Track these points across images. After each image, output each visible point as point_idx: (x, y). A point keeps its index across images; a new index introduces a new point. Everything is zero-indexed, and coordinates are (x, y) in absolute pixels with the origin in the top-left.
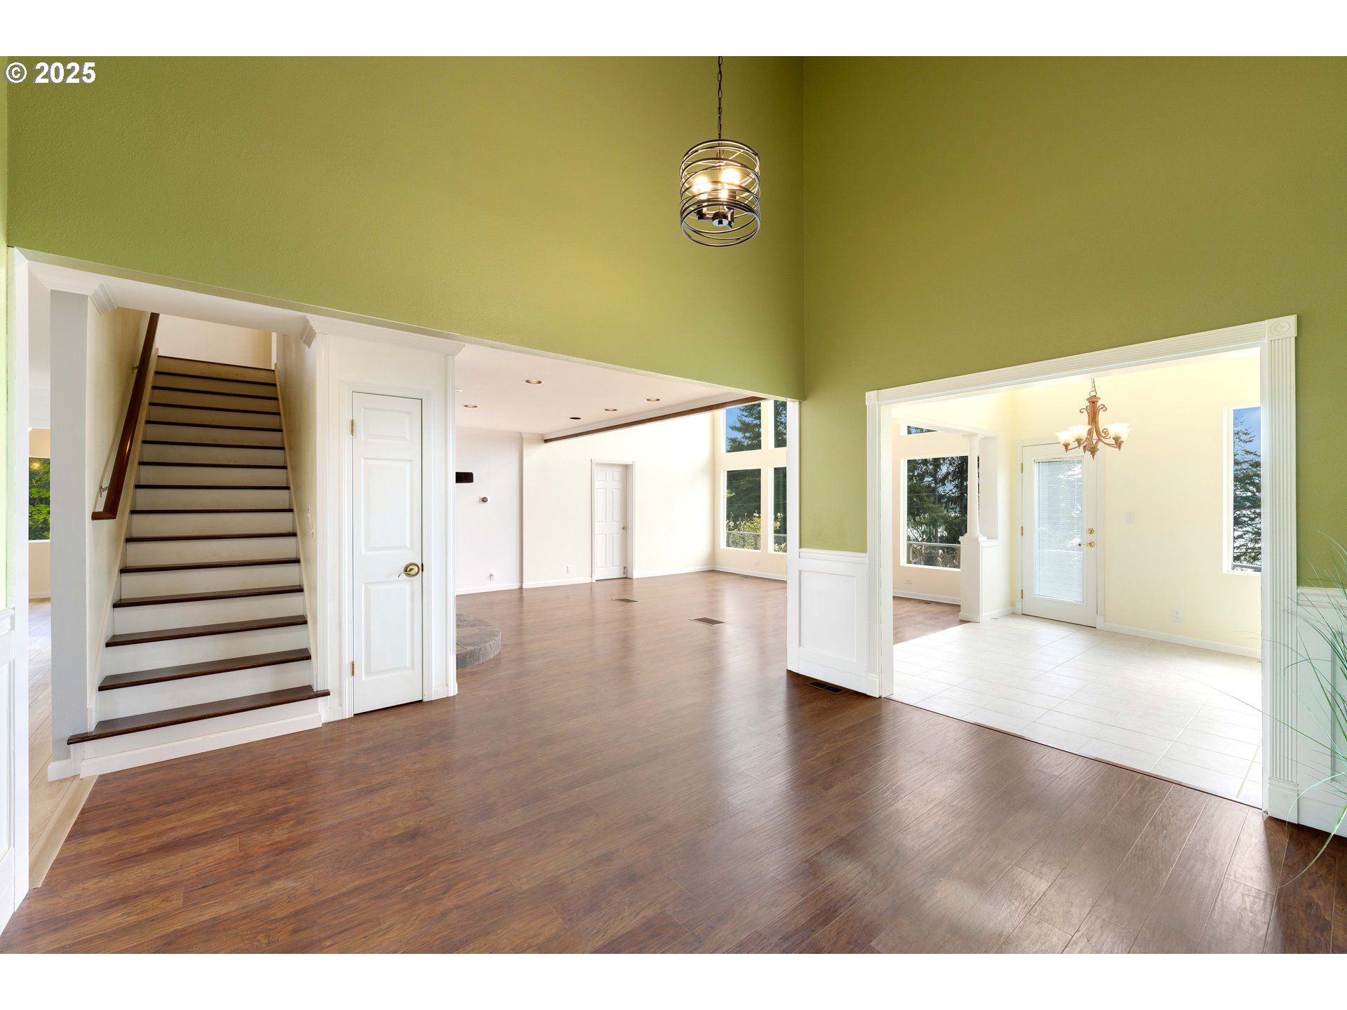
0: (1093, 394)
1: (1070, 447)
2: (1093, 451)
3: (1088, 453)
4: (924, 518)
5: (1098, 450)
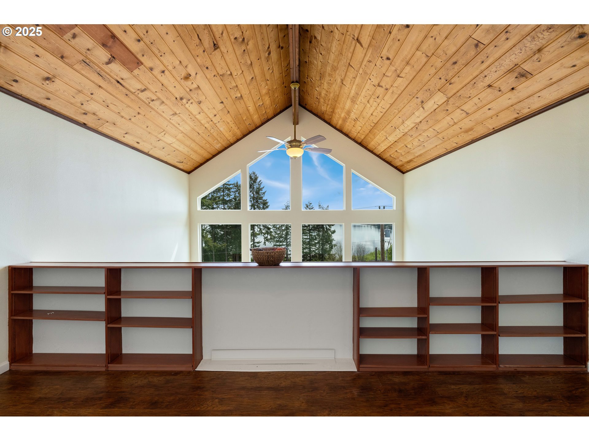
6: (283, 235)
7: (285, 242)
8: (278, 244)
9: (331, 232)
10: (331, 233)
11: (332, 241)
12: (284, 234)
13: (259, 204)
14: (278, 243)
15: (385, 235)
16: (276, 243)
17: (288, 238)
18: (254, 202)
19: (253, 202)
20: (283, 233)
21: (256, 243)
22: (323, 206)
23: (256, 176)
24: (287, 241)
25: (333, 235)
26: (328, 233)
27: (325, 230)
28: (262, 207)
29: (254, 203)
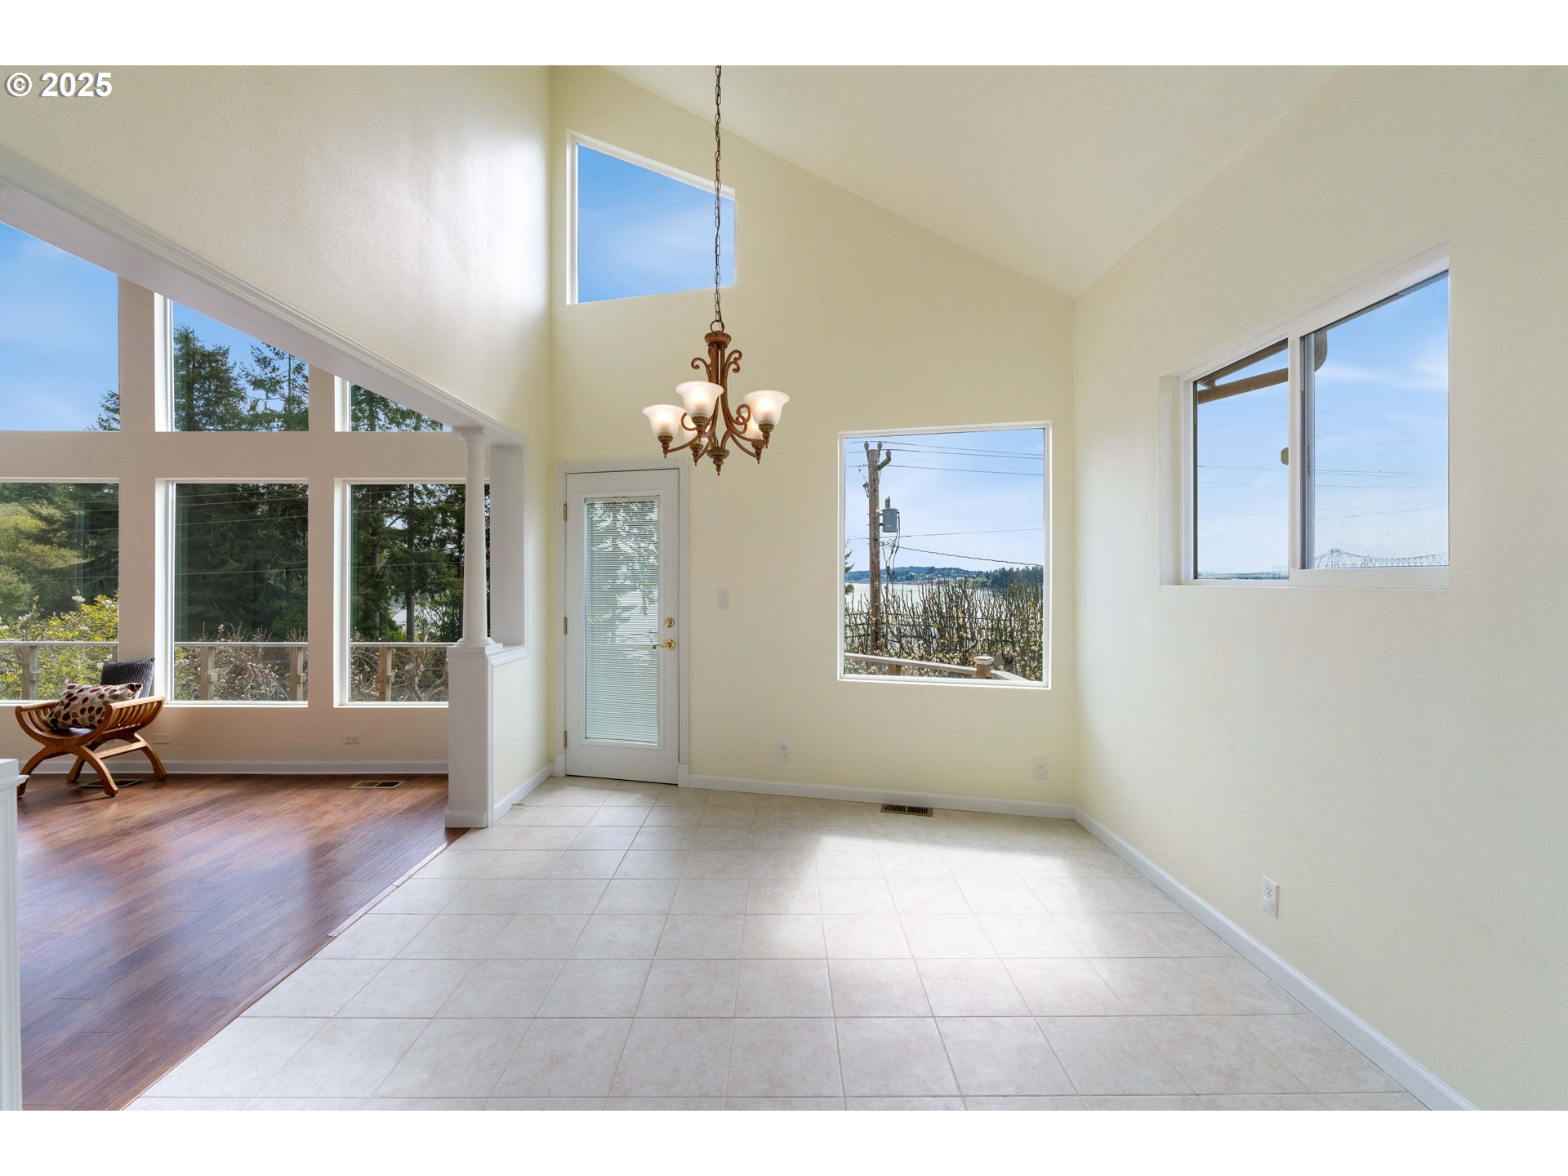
0: (717, 327)
1: (672, 445)
2: (718, 455)
3: (707, 461)
4: (445, 595)
5: (728, 452)
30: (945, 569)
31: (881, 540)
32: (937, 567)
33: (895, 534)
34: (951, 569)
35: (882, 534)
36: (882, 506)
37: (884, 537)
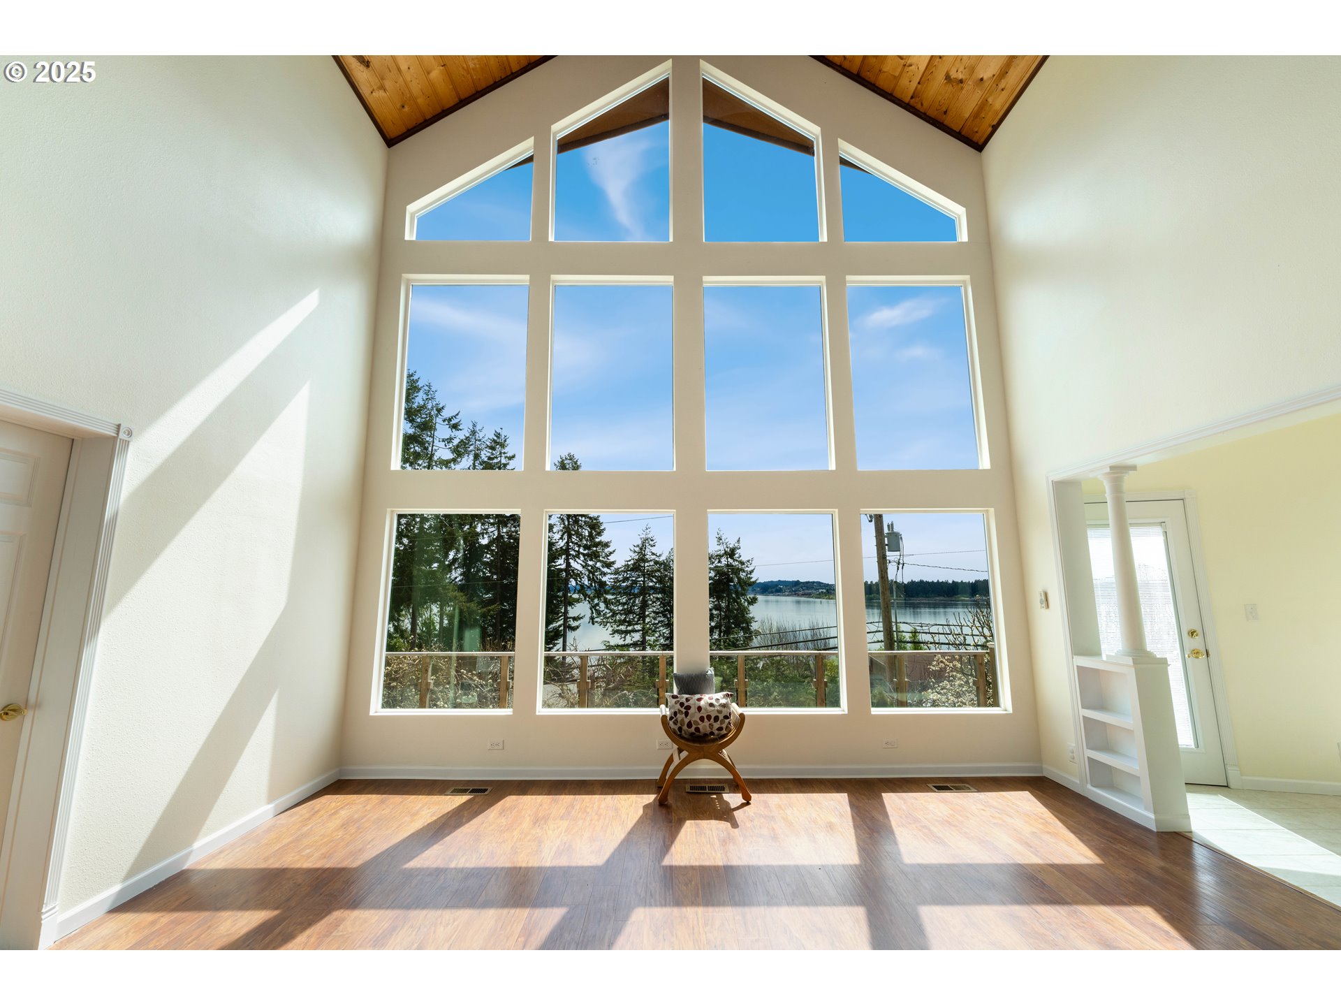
6: (634, 606)
7: (640, 624)
8: (623, 628)
9: (748, 600)
10: (746, 604)
11: (748, 622)
12: (636, 605)
13: (581, 527)
14: (622, 625)
15: (887, 545)
16: (618, 626)
17: (647, 613)
18: (569, 522)
19: (566, 523)
20: (634, 602)
21: (571, 620)
22: (726, 541)
23: (576, 463)
24: (644, 621)
25: (751, 608)
26: (740, 604)
27: (734, 596)
28: (587, 534)
29: (569, 524)
30: (809, 582)
31: (888, 558)
32: (802, 580)
33: (898, 553)
34: (814, 582)
35: (888, 553)
36: (886, 531)
37: (891, 556)
